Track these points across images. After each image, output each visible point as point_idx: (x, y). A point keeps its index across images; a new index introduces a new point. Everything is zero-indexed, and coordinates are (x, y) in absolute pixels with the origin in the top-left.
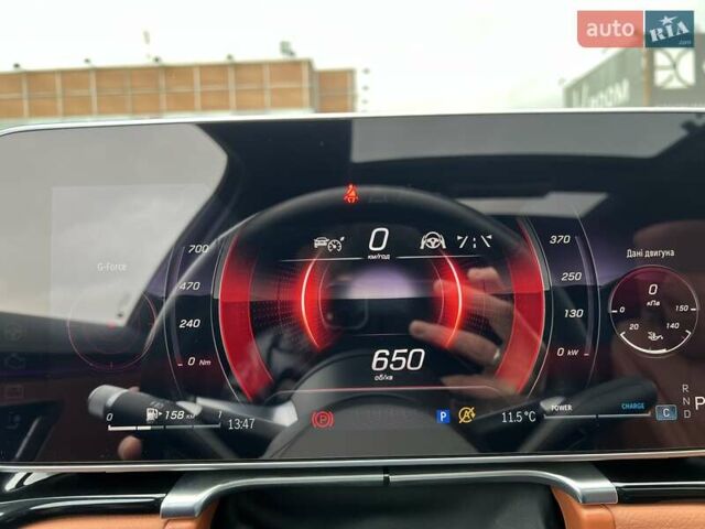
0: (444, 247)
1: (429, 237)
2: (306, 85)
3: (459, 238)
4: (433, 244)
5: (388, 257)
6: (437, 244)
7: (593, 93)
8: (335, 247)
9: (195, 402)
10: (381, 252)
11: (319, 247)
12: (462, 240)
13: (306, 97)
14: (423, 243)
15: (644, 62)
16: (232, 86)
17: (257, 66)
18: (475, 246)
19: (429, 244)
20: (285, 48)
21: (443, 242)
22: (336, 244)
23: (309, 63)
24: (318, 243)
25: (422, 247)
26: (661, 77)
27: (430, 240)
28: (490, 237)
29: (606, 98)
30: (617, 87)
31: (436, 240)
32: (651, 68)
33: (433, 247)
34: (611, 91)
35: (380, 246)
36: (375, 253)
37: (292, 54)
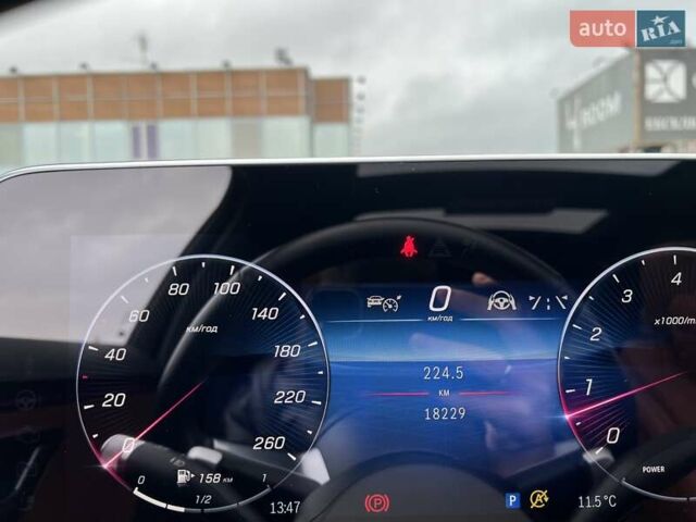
0: (514, 308)
1: (497, 297)
2: (302, 92)
3: (531, 298)
4: (502, 304)
5: (451, 319)
6: (506, 304)
7: (585, 105)
8: (390, 306)
9: (211, 447)
10: (443, 313)
11: (373, 306)
12: (534, 301)
13: (302, 104)
14: (491, 302)
15: (635, 75)
16: (228, 94)
17: (254, 74)
18: (549, 308)
19: (498, 304)
20: (281, 55)
21: (513, 302)
22: (391, 303)
23: (305, 72)
24: (372, 302)
25: (489, 308)
26: (652, 91)
27: (498, 300)
28: (565, 298)
29: (597, 109)
30: (608, 100)
31: (505, 300)
32: (642, 82)
33: (502, 308)
34: (603, 104)
35: (442, 306)
36: (437, 314)
37: (287, 61)
